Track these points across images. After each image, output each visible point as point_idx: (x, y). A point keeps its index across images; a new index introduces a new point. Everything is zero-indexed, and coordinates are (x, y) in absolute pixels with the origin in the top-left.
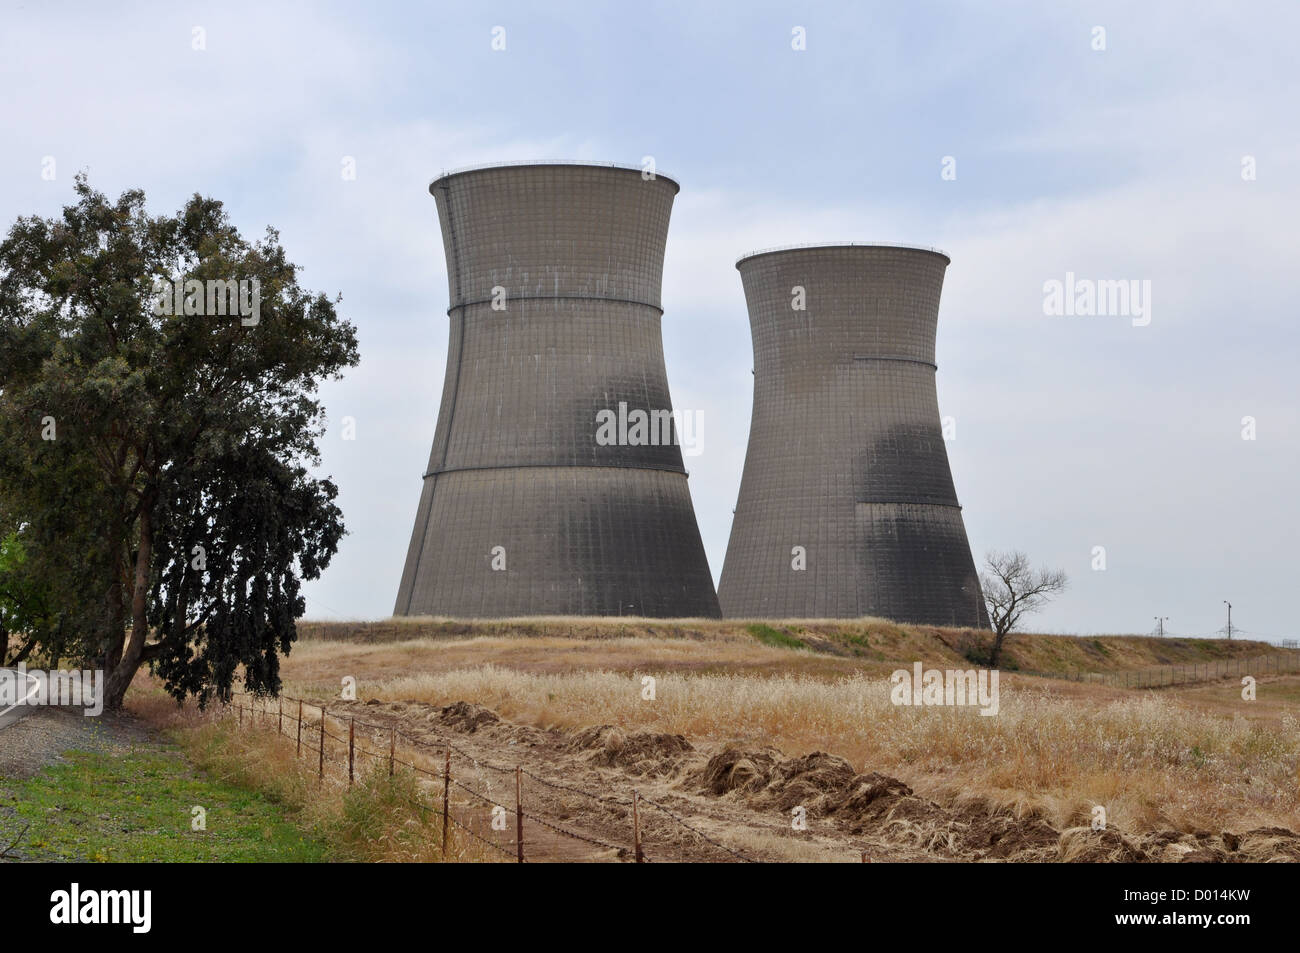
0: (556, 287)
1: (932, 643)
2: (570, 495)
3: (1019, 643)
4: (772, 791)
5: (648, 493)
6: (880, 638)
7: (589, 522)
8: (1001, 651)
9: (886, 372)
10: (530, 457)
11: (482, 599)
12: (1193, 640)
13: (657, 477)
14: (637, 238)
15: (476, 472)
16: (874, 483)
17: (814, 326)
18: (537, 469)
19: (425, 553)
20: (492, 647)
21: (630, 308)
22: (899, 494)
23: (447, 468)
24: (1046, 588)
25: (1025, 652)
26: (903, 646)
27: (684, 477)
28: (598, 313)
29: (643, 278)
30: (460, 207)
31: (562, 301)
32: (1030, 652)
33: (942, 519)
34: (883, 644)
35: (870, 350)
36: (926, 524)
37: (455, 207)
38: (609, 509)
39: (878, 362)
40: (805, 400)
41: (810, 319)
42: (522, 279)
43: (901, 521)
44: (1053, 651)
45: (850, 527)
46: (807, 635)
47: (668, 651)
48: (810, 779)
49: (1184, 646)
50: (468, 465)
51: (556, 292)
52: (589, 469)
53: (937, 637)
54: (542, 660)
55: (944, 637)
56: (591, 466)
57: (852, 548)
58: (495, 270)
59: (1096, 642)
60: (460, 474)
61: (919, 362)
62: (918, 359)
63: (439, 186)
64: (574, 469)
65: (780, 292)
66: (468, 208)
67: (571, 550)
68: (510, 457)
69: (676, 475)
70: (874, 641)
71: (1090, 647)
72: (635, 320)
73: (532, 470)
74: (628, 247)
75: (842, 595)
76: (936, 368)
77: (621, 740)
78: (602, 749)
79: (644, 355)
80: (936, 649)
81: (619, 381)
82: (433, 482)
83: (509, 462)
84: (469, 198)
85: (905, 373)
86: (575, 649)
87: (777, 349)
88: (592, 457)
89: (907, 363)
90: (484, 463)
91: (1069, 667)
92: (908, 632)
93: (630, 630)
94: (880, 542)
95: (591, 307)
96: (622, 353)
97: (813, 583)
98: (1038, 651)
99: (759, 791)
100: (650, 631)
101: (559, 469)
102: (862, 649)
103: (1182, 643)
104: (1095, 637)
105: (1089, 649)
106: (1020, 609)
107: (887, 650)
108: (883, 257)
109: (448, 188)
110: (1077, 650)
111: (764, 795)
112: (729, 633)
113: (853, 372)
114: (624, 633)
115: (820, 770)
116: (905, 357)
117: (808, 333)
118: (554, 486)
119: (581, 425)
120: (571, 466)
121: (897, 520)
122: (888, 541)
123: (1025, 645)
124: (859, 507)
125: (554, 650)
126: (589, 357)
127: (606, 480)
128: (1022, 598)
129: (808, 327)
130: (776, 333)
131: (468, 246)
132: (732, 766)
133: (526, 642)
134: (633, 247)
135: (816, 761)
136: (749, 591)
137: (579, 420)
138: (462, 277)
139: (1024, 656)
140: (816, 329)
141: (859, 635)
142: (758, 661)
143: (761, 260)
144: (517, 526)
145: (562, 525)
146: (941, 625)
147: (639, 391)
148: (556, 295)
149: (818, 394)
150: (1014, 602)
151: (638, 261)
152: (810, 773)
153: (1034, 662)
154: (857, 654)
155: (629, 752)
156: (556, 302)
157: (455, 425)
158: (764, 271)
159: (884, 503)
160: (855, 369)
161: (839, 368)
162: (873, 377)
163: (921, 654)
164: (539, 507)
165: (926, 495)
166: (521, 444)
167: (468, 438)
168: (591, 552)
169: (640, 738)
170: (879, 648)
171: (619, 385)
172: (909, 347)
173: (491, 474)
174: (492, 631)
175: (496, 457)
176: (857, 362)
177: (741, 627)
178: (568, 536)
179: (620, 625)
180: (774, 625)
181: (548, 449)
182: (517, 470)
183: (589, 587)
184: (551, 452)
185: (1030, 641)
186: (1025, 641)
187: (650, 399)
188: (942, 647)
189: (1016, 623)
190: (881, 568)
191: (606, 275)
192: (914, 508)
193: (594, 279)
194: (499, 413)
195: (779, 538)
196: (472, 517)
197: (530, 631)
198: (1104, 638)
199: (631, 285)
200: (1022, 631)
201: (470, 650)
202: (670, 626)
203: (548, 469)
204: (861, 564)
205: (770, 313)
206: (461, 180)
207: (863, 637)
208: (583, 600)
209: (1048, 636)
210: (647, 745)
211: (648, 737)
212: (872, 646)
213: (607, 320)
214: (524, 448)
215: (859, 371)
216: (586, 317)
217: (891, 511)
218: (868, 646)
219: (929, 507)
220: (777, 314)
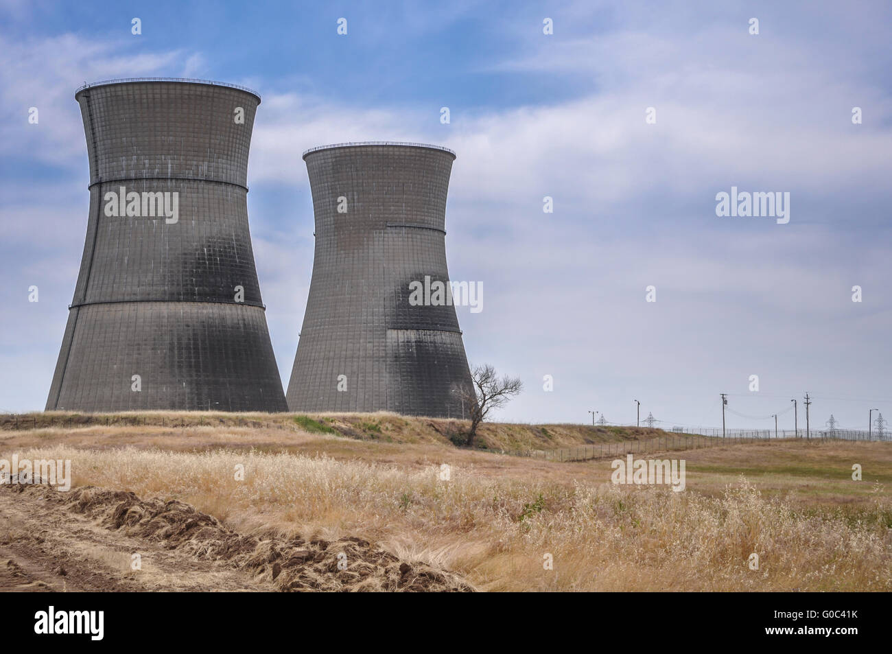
0: (169, 170)
1: (426, 429)
2: (178, 322)
3: (488, 429)
4: (142, 525)
5: (236, 321)
6: (389, 426)
7: (192, 342)
8: (475, 435)
9: (410, 235)
10: (149, 294)
11: (111, 397)
12: (611, 427)
13: (242, 309)
14: (229, 137)
15: (109, 305)
16: (399, 315)
17: (358, 202)
18: (154, 304)
19: (69, 365)
20: (103, 433)
21: (223, 187)
22: (417, 323)
23: (87, 302)
24: (507, 391)
25: (492, 436)
26: (406, 431)
27: (262, 310)
28: (200, 190)
29: (234, 165)
30: (98, 111)
31: (174, 181)
32: (496, 435)
33: (448, 341)
34: (392, 430)
35: (398, 220)
36: (437, 345)
37: (94, 111)
38: (207, 333)
39: (404, 228)
40: (351, 255)
41: (356, 197)
42: (144, 164)
43: (419, 342)
44: (512, 435)
45: (382, 346)
46: (338, 424)
47: (230, 435)
48: (165, 517)
49: (603, 432)
50: (103, 299)
51: (169, 174)
52: (192, 304)
53: (431, 425)
54: (138, 442)
55: (436, 426)
56: (194, 301)
57: (384, 361)
58: (124, 158)
59: (543, 429)
60: (96, 306)
61: (433, 229)
62: (432, 227)
63: (82, 95)
64: (181, 303)
65: (334, 177)
66: (104, 112)
67: (178, 362)
68: (134, 294)
69: (256, 308)
70: (385, 428)
71: (539, 432)
72: (227, 196)
73: (150, 304)
74: (222, 143)
75: (376, 396)
76: (445, 233)
77: (90, 496)
78: (78, 501)
79: (234, 221)
80: (429, 434)
81: (215, 240)
82: (76, 312)
83: (133, 298)
84: (105, 104)
85: (423, 237)
86: (164, 434)
87: (332, 219)
88: (194, 294)
89: (424, 230)
90: (114, 299)
91: (524, 446)
92: (409, 422)
93: (207, 421)
94: (403, 357)
95: (195, 186)
96: (217, 219)
97: (355, 386)
98: (501, 434)
99: (135, 524)
100: (222, 421)
101: (170, 303)
102: (376, 434)
103: (603, 429)
104: (542, 425)
105: (538, 434)
106: (489, 405)
107: (394, 435)
108: (408, 153)
109: (89, 97)
110: (529, 434)
111: (137, 528)
112: (280, 422)
113: (386, 235)
114: (202, 422)
115: (172, 512)
116: (423, 226)
117: (354, 207)
118: (166, 316)
119: (186, 272)
120: (179, 301)
121: (416, 342)
122: (409, 357)
123: (493, 431)
124: (389, 332)
125: (148, 434)
126: (193, 222)
127: (205, 311)
128: (490, 398)
129: (354, 203)
130: (331, 206)
131: (103, 140)
132: (127, 510)
133: (129, 429)
134: (226, 143)
135: (172, 506)
136: (310, 392)
137: (185, 268)
138: (100, 162)
139: (491, 439)
140: (360, 204)
141: (374, 424)
142: (293, 442)
143: (321, 154)
144: (139, 344)
145: (172, 344)
146: (434, 416)
147: (229, 247)
148: (169, 177)
149: (361, 251)
150: (485, 401)
151: (230, 153)
152: (165, 514)
153: (498, 443)
154: (373, 437)
155: (95, 503)
156: (169, 181)
157: (93, 270)
158: (323, 161)
159: (407, 329)
160: (388, 233)
161: (376, 233)
162: (400, 239)
163: (419, 437)
164: (156, 331)
165: (436, 324)
166: (143, 285)
167: (103, 280)
168: (193, 364)
169: (103, 494)
170: (389, 433)
171: (215, 243)
172: (426, 218)
173: (119, 307)
174: (106, 422)
175: (124, 294)
176: (389, 228)
177: (290, 418)
178: (176, 352)
179: (201, 417)
180: (314, 417)
181: (162, 289)
182: (139, 304)
183: (191, 389)
184: (165, 291)
185: (496, 428)
186: (494, 428)
187: (238, 254)
188: (434, 432)
189: (486, 416)
190: (404, 376)
191: (206, 163)
192: (428, 333)
193: (197, 166)
194: (126, 261)
195: (332, 354)
196: (105, 337)
197: (134, 421)
198: (549, 426)
199: (225, 171)
200: (492, 421)
201: (85, 435)
202: (237, 417)
203: (162, 304)
204: (390, 373)
205: (327, 192)
206: (99, 91)
207: (377, 425)
208: (186, 398)
209: (510, 425)
210: (107, 499)
211: (109, 493)
212: (383, 431)
213: (206, 196)
214: (144, 287)
215: (390, 235)
216: (191, 193)
217: (412, 335)
218: (381, 432)
219: (439, 333)
220: (332, 193)
